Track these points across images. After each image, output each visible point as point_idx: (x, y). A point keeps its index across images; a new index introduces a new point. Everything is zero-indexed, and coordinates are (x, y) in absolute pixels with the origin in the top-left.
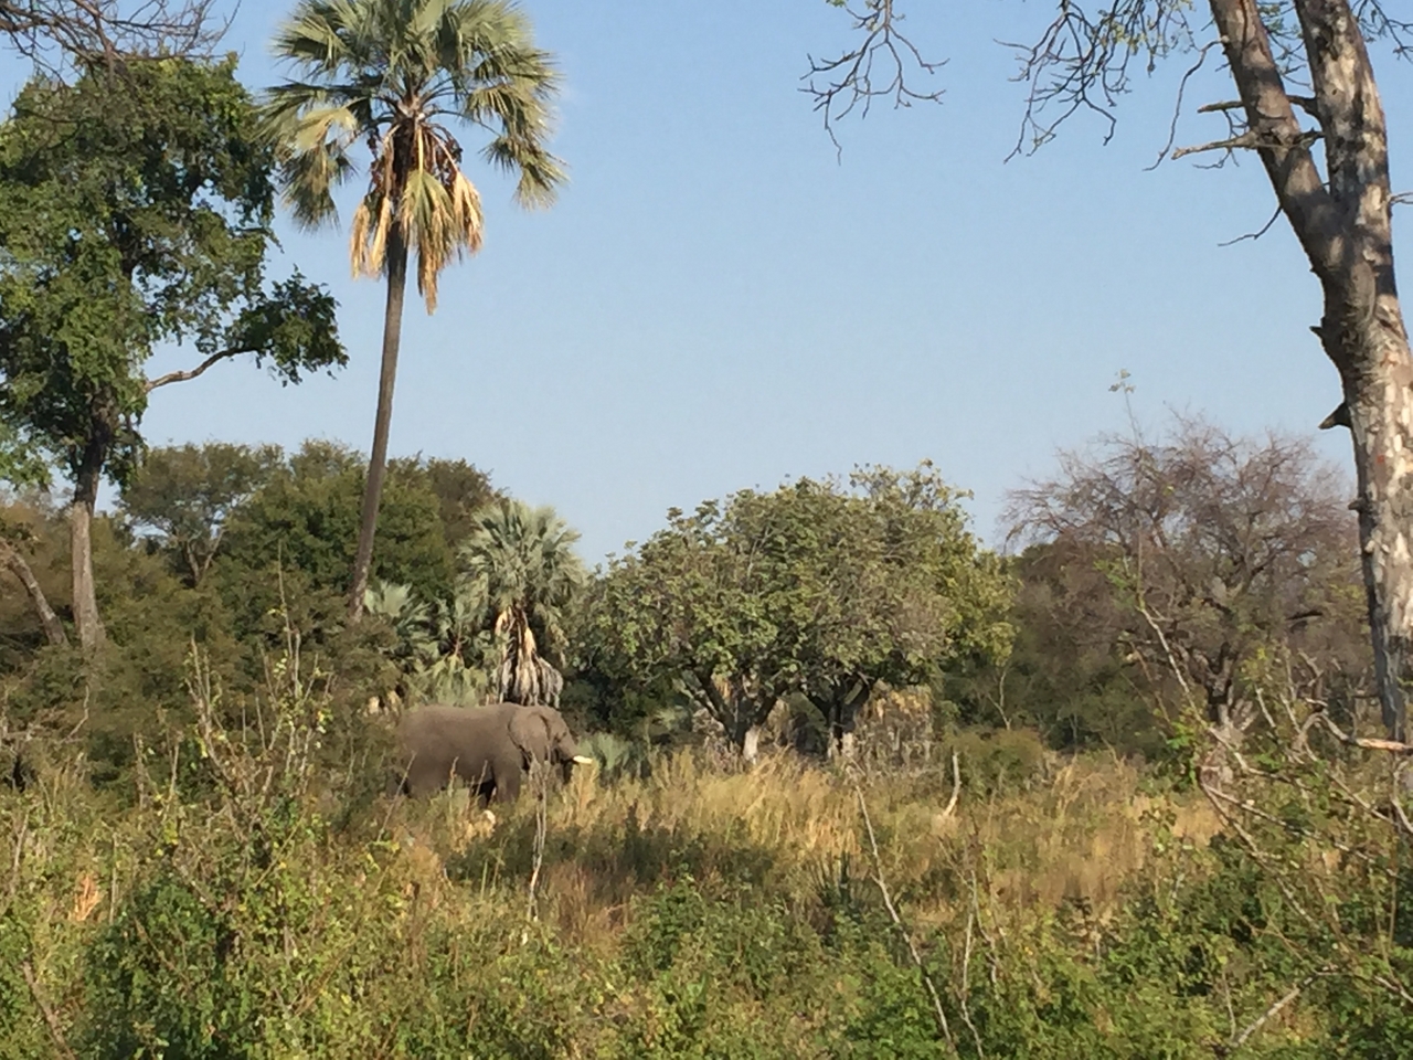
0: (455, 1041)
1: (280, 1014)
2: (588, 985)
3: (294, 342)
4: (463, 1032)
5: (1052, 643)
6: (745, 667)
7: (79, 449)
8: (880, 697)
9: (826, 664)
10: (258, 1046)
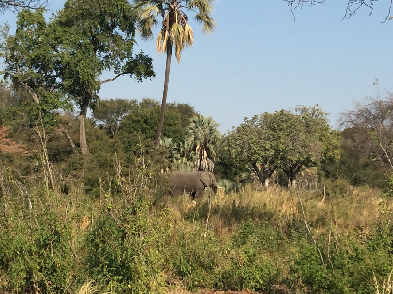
0: (186, 263)
1: (139, 255)
2: (223, 249)
3: (141, 71)
4: (188, 261)
5: (352, 155)
6: (265, 161)
7: (82, 100)
8: (303, 170)
9: (288, 161)
10: (133, 264)
